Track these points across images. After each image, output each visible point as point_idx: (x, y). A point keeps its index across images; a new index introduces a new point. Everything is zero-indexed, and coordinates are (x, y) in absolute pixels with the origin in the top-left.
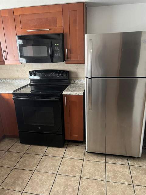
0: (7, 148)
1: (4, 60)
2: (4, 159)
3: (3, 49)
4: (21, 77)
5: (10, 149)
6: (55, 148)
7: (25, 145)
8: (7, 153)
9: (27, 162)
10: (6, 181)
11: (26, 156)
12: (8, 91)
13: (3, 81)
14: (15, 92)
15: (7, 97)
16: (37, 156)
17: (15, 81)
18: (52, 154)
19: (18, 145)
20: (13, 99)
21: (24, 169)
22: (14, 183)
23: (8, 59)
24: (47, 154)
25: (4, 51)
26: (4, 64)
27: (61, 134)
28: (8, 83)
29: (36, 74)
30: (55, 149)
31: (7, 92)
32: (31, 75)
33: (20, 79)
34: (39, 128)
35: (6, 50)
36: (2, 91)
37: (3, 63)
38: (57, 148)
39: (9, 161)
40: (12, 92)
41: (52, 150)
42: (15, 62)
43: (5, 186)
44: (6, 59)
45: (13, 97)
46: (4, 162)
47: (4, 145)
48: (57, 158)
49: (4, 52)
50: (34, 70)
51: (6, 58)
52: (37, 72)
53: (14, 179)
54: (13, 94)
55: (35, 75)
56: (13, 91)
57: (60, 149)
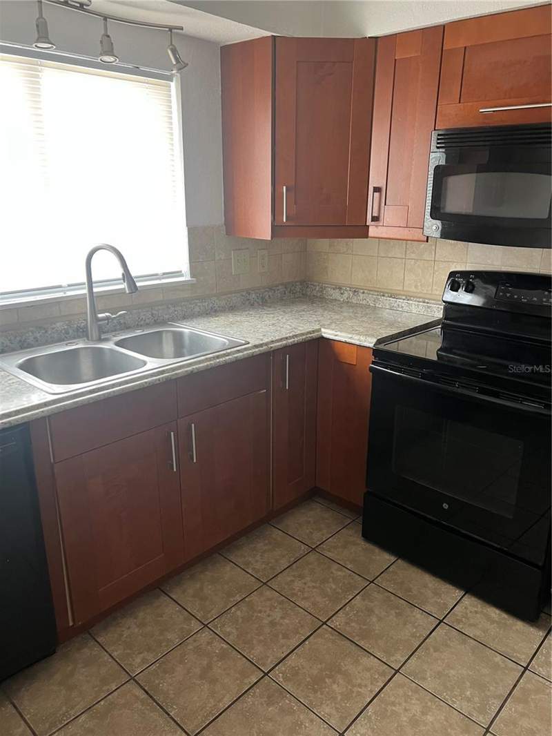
0: (317, 537)
1: (369, 222)
2: (301, 577)
3: (375, 179)
4: (413, 289)
5: (324, 546)
6: (498, 611)
7: (377, 550)
8: (312, 557)
9: (374, 619)
10: (292, 661)
11: (375, 595)
12: (357, 337)
13: (346, 295)
14: (381, 347)
15: (350, 358)
16: (417, 614)
17: (386, 302)
18: (478, 633)
19: (352, 539)
20: (371, 369)
21: (362, 643)
22: (316, 684)
23: (381, 218)
24: (459, 621)
25: (377, 190)
26: (366, 235)
27: (537, 566)
28: (361, 306)
29: (474, 286)
30: (494, 613)
31: (356, 340)
32: (454, 287)
33: (408, 297)
34: (446, 506)
35: (382, 184)
36: (338, 333)
37: (363, 232)
38: (504, 615)
39: (314, 587)
40: (370, 342)
41: (478, 615)
42: (404, 233)
43: (286, 679)
44: (375, 219)
45: (373, 363)
46: (298, 585)
47: (309, 522)
48: (498, 658)
49: (377, 194)
50: (468, 269)
51: (375, 214)
52: (479, 278)
53: (319, 666)
54: (376, 352)
55: (470, 289)
56: (375, 340)
57: (520, 625)
